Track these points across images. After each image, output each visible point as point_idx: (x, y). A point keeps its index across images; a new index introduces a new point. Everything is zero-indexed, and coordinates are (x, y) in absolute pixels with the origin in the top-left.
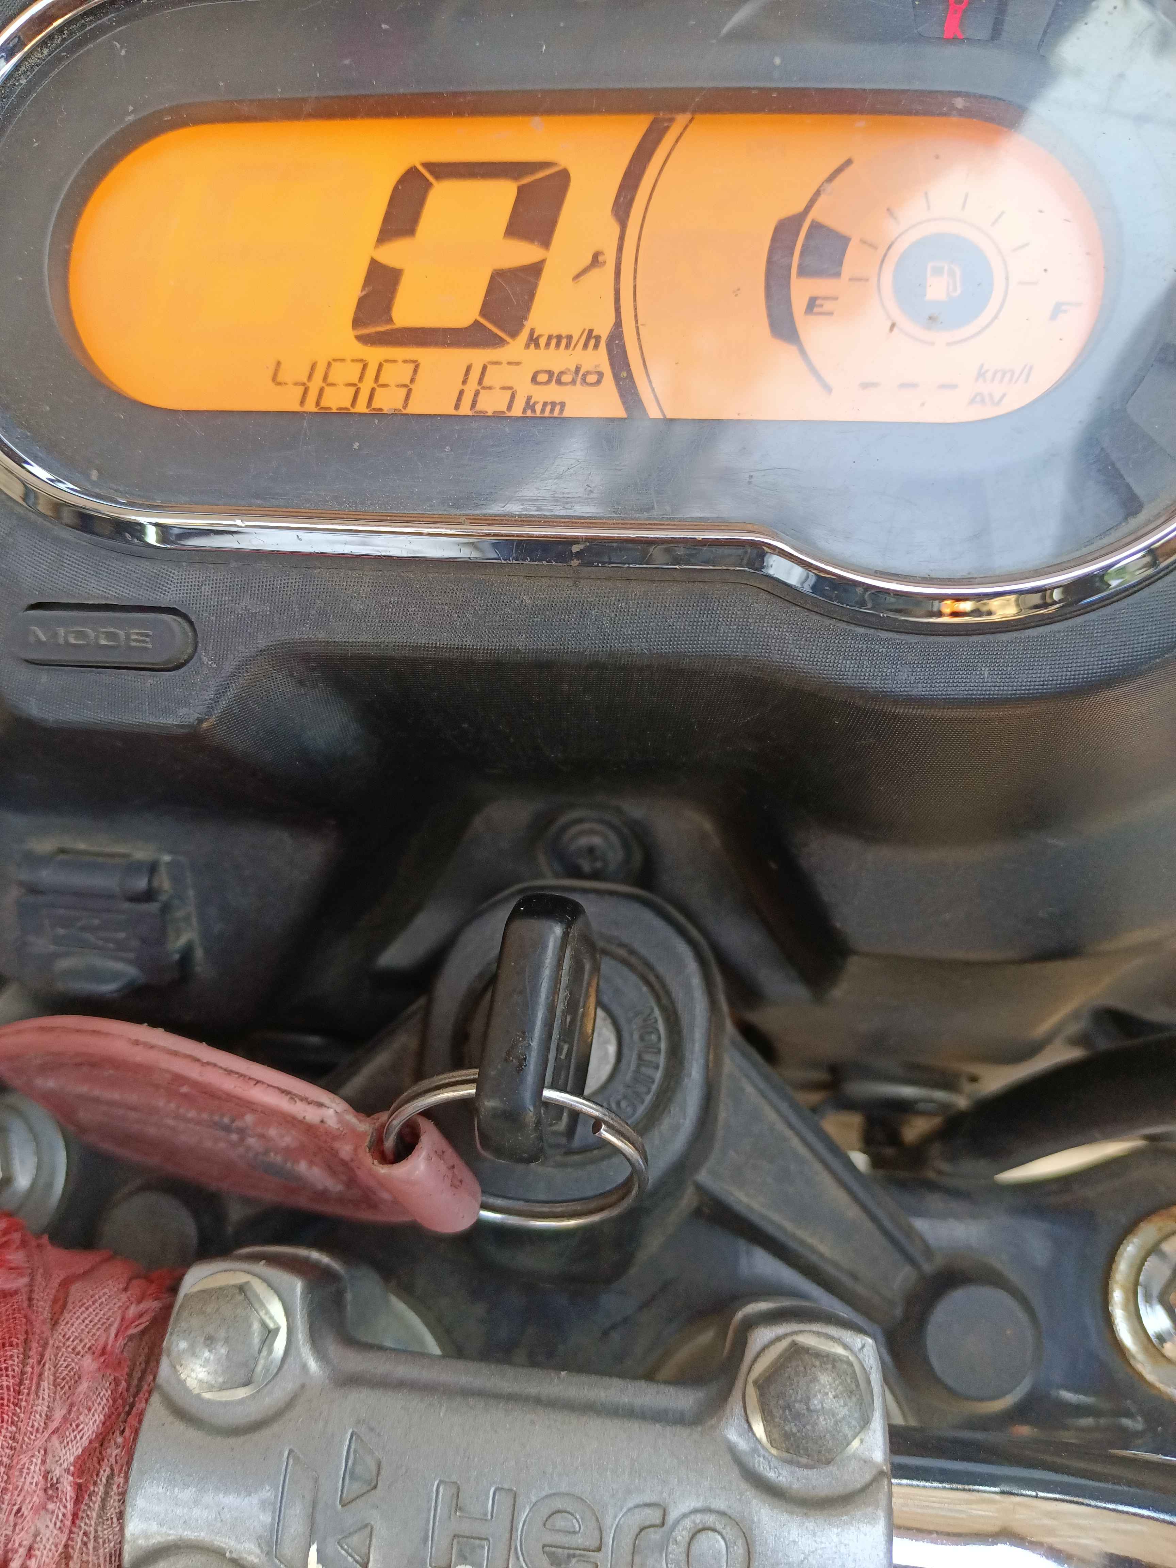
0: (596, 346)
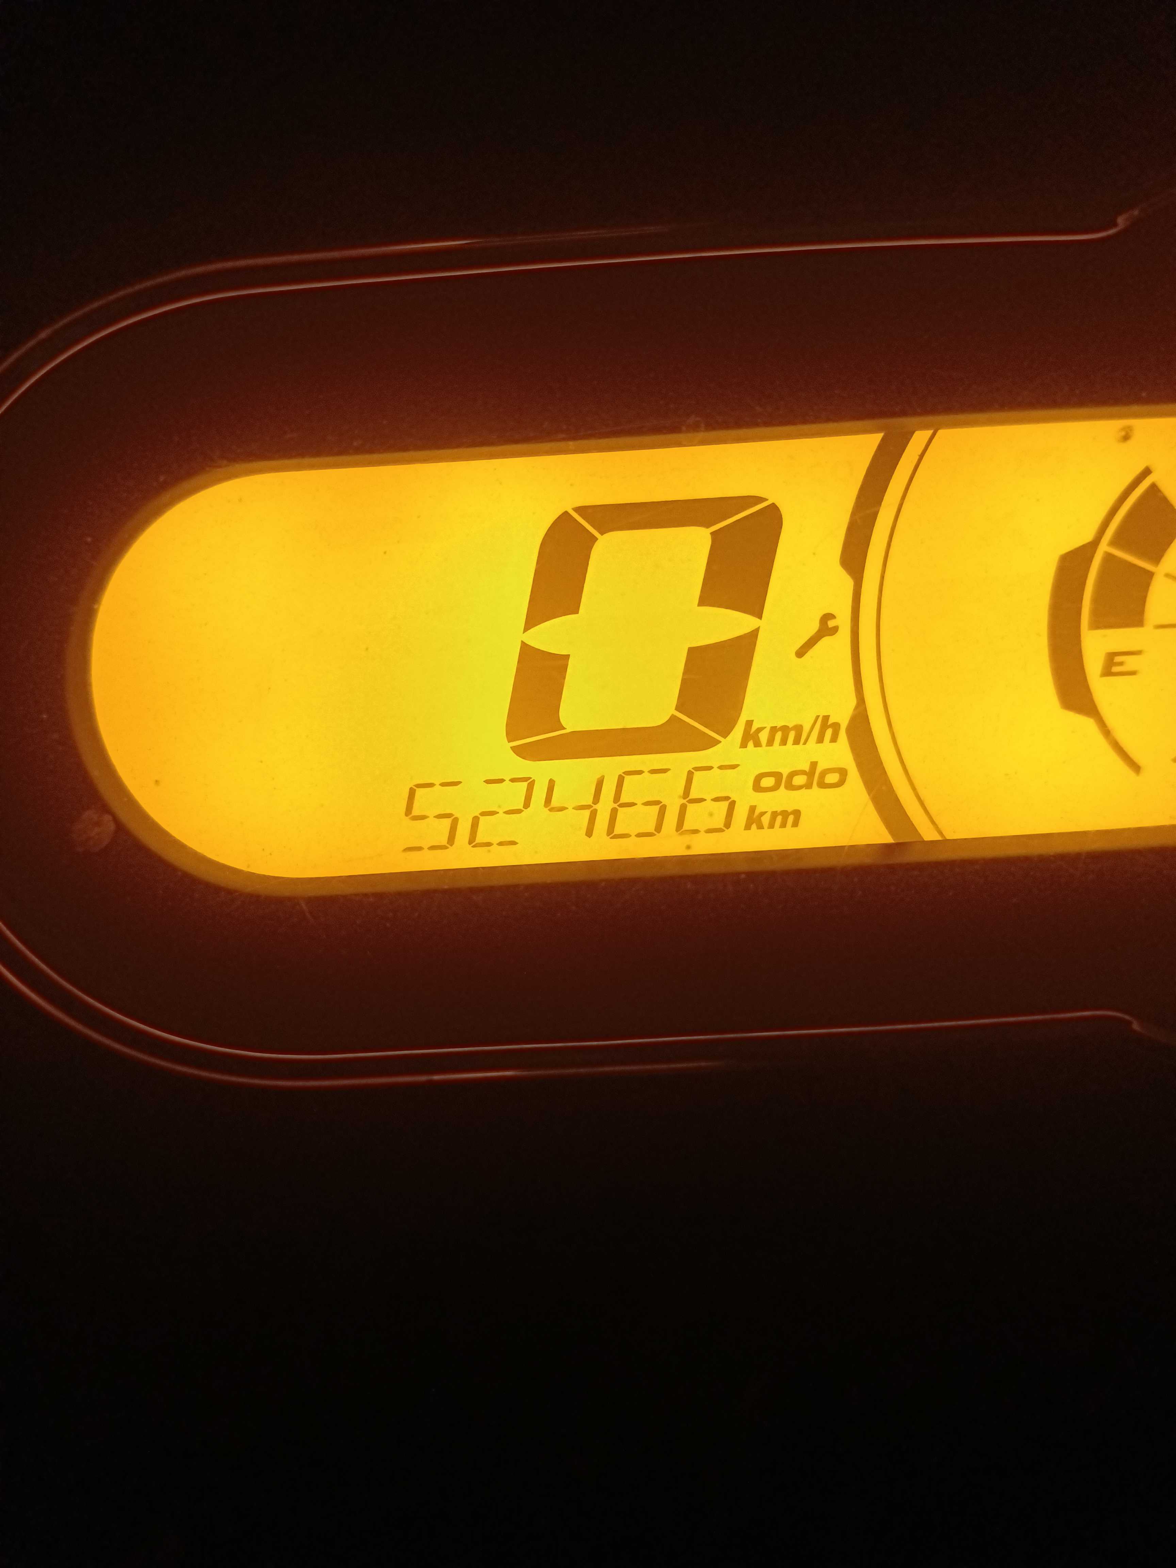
0: (834, 739)
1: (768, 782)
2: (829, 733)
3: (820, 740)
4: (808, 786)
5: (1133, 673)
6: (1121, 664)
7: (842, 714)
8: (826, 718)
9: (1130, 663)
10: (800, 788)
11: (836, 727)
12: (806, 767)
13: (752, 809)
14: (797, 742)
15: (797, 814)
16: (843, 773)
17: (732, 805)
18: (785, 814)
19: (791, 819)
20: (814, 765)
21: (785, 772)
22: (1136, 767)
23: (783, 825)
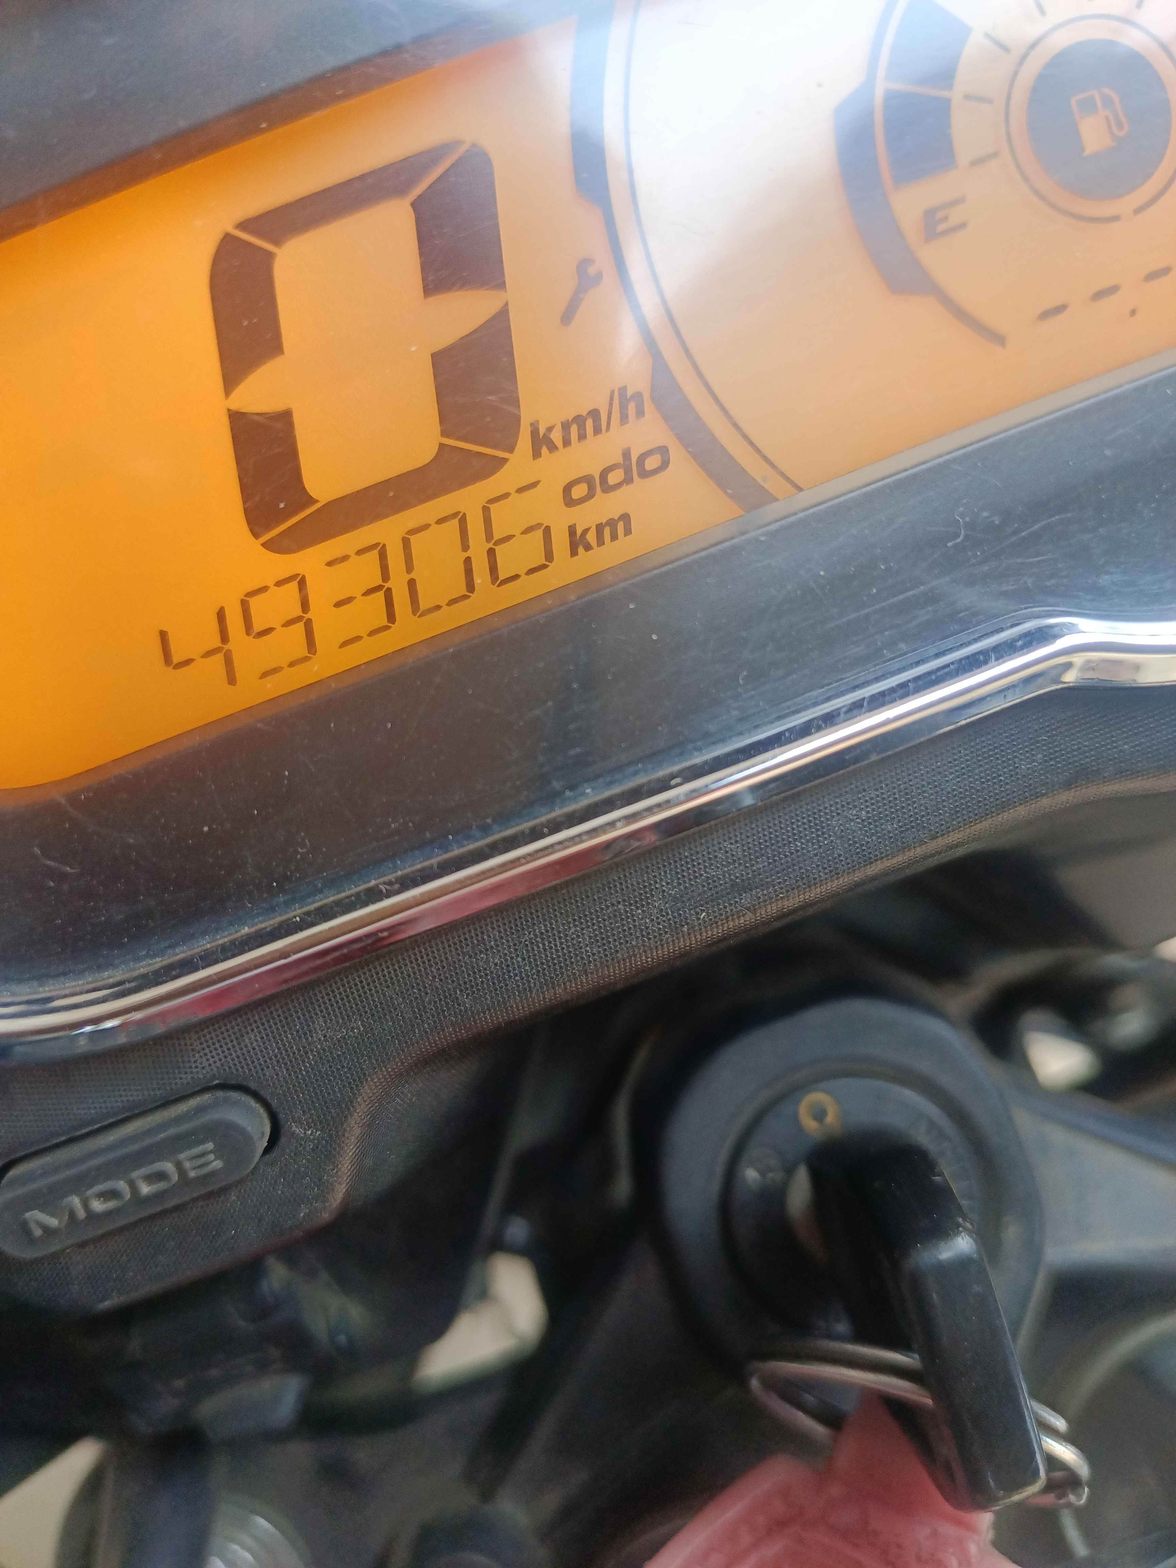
1: (578, 492)
3: (625, 420)
5: (961, 227)
6: (943, 221)
7: (640, 380)
8: (622, 391)
9: (954, 216)
10: (619, 485)
11: (638, 398)
12: (618, 459)
16: (664, 452)
17: (547, 531)
21: (595, 472)
22: (999, 340)
23: (614, 537)
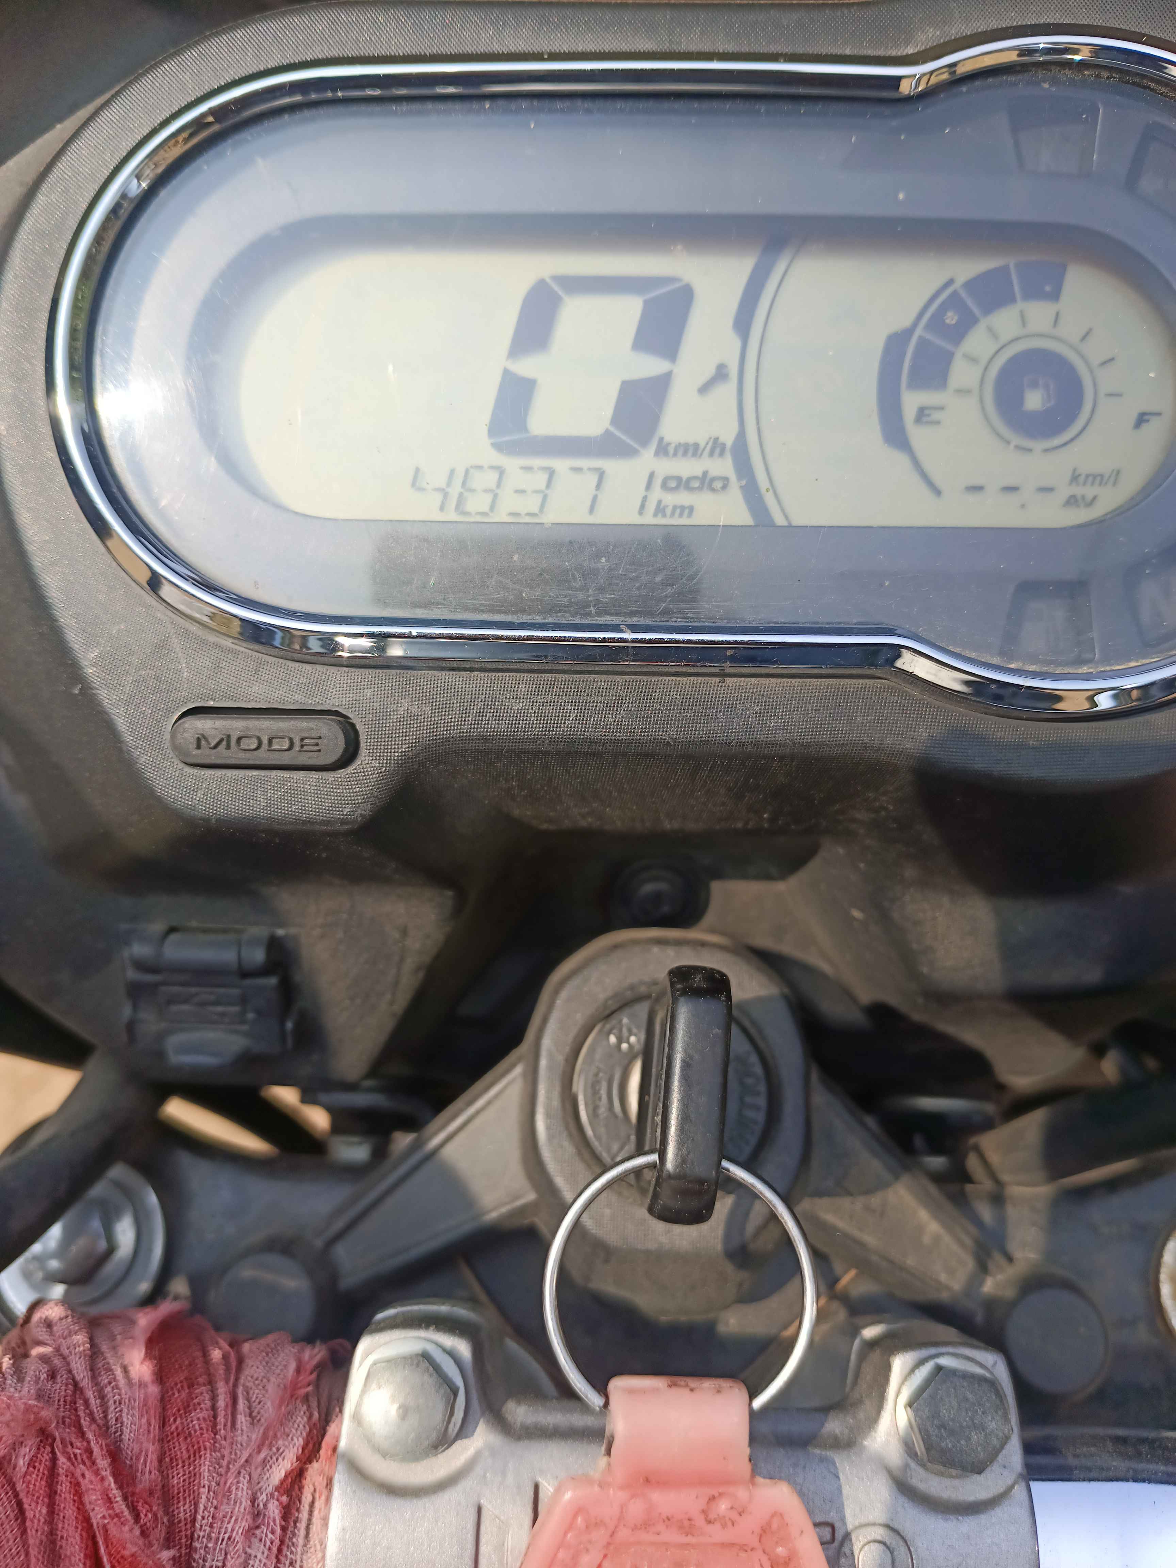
1: (672, 484)
2: (718, 451)
3: (712, 454)
4: (700, 488)
5: (938, 423)
6: (929, 415)
7: (728, 437)
8: (717, 439)
9: (936, 416)
10: (694, 489)
11: (723, 446)
12: (700, 474)
13: (660, 502)
14: (694, 455)
15: (691, 509)
16: (726, 481)
18: (683, 508)
19: (686, 512)
20: (705, 473)
21: (685, 478)
22: (938, 492)
